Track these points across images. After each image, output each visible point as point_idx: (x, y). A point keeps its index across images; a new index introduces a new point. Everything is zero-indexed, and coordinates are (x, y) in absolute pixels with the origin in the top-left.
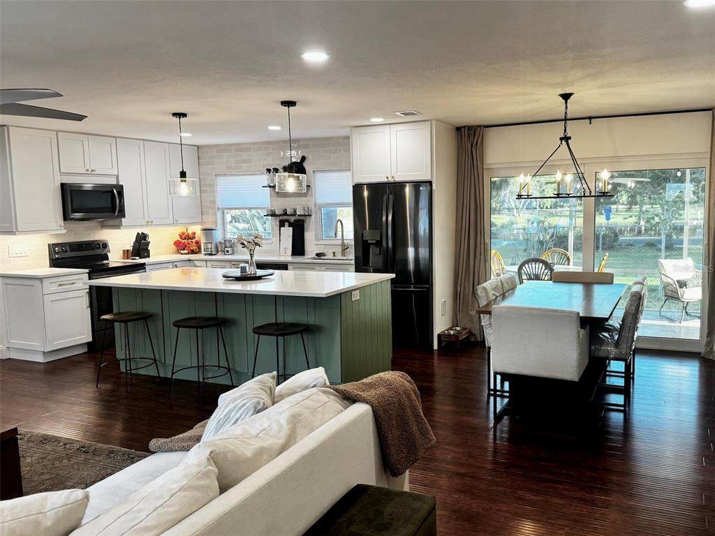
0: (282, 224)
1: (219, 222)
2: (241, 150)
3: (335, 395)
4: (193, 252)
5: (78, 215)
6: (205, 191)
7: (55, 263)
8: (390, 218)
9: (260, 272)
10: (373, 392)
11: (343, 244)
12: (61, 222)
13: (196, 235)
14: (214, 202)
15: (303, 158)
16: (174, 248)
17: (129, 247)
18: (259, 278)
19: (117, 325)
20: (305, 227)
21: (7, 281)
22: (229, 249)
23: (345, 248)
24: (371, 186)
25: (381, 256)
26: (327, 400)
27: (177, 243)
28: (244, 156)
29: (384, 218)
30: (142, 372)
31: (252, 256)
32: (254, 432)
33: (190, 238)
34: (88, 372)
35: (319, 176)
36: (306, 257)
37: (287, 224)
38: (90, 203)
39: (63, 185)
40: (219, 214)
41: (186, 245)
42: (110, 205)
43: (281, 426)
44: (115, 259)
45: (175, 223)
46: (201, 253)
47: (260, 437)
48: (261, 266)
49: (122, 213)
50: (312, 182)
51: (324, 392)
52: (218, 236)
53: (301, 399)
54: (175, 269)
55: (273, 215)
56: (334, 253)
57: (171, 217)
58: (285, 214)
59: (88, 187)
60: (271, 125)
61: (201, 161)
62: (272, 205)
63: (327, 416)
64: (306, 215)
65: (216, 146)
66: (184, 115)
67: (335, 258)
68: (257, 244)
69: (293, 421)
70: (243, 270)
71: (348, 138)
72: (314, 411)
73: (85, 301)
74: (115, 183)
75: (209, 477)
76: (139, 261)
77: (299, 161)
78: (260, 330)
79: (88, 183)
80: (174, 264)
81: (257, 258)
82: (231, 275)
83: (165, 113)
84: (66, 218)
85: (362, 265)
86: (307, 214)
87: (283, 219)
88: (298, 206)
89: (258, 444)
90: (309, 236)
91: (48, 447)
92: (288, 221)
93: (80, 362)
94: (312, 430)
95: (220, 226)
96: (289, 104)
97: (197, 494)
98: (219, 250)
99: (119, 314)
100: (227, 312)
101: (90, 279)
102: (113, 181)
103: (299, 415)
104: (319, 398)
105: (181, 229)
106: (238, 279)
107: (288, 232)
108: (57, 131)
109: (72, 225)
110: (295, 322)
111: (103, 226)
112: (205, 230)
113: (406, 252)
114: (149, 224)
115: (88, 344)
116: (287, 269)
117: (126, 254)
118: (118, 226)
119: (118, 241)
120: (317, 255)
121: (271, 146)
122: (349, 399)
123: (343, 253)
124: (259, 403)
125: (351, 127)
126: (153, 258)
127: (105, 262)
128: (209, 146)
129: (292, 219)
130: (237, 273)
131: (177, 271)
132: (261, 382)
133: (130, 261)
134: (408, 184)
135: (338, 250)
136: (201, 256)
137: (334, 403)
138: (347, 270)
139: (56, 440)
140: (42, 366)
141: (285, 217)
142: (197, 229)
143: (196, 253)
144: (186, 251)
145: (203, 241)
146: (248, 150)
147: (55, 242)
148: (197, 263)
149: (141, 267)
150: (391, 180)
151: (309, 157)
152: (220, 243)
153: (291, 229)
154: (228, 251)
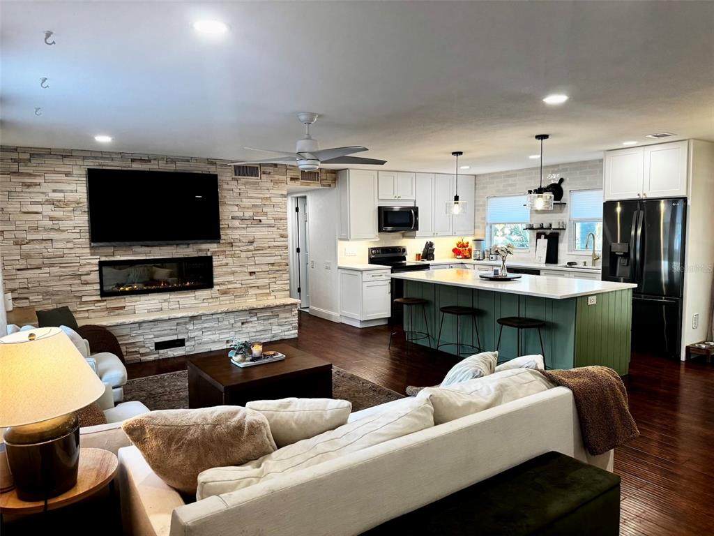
0: (539, 236)
1: (488, 234)
2: (509, 176)
3: (542, 377)
4: (466, 257)
5: (389, 228)
6: (479, 210)
7: (372, 261)
8: (639, 232)
9: (510, 275)
10: (577, 380)
11: (594, 255)
12: (377, 233)
13: (469, 245)
14: (484, 218)
15: (562, 180)
16: (452, 254)
17: (421, 252)
18: (509, 280)
19: (405, 306)
20: (559, 239)
21: (343, 271)
22: (493, 256)
23: (595, 259)
24: (624, 203)
25: (629, 267)
26: (534, 379)
27: (455, 251)
28: (511, 181)
29: (633, 233)
30: (420, 343)
31: (504, 261)
32: (469, 391)
33: (464, 247)
34: (386, 339)
35: (576, 195)
36: (559, 265)
37: (543, 236)
38: (397, 220)
39: (379, 208)
40: (488, 228)
41: (461, 251)
42: (408, 221)
43: (489, 391)
44: (410, 260)
45: (454, 235)
46: (471, 257)
47: (472, 396)
48: (511, 270)
49: (416, 228)
50: (569, 200)
51: (532, 373)
52: (486, 246)
53: (511, 374)
54: (451, 269)
55: (531, 228)
56: (585, 263)
57: (451, 230)
58: (542, 228)
59: (397, 209)
60: (531, 155)
61: (477, 186)
62: (531, 221)
63: (530, 391)
64: (561, 229)
65: (489, 174)
66: (461, 153)
67: (585, 267)
68: (508, 252)
69: (499, 389)
70: (496, 272)
71: (601, 161)
72: (520, 385)
73: (388, 288)
74: (413, 205)
75: (426, 412)
76: (426, 262)
77: (557, 182)
78: (503, 322)
79: (397, 206)
80: (450, 265)
81: (507, 263)
82: (486, 276)
83: (446, 153)
84: (380, 230)
85: (609, 274)
86: (561, 227)
87: (540, 232)
88: (554, 220)
89: (468, 399)
90: (563, 247)
91: (353, 383)
92: (544, 234)
93: (382, 330)
94: (516, 398)
95: (487, 238)
96: (543, 137)
97: (416, 421)
98: (486, 256)
99: (407, 298)
100: (482, 305)
101: (392, 272)
102: (412, 205)
103: (507, 386)
104: (526, 376)
105: (458, 239)
106: (491, 279)
107: (543, 243)
108: (379, 171)
109: (384, 235)
110: (536, 318)
111: (404, 236)
112: (476, 240)
113: (659, 265)
114: (435, 235)
115: (388, 319)
116: (539, 274)
117: (418, 257)
118: (413, 237)
119: (413, 247)
120: (568, 263)
121: (534, 171)
122: (554, 382)
123: (594, 264)
124: (476, 371)
125: (604, 151)
126: (436, 261)
127: (404, 262)
128: (484, 175)
129: (548, 232)
130: (492, 275)
131: (453, 271)
132: (484, 357)
133: (420, 262)
134: (662, 201)
135: (589, 260)
136: (472, 261)
137: (539, 382)
138: (594, 278)
139: (359, 379)
140: (359, 331)
141: (541, 231)
142: (469, 240)
143: (468, 258)
144: (461, 257)
145: (474, 249)
146: (515, 176)
147: (373, 247)
148: (467, 266)
149: (426, 267)
150: (642, 197)
151: (567, 180)
152: (487, 251)
153: (547, 240)
154: (492, 258)
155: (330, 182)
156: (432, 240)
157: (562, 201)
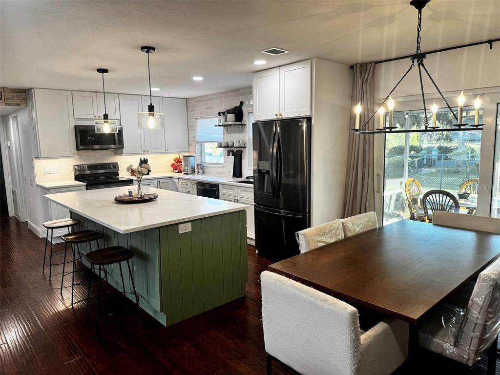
1: (198, 151)
2: (208, 100)
4: (181, 171)
6: (191, 130)
7: (77, 178)
12: (75, 151)
14: (194, 137)
15: (242, 103)
16: (171, 168)
20: (243, 156)
22: (200, 170)
24: (263, 123)
27: (173, 165)
36: (242, 177)
37: (231, 154)
39: (76, 127)
40: (198, 146)
41: (177, 166)
44: (124, 175)
45: (170, 152)
49: (121, 146)
50: (247, 121)
52: (193, 162)
57: (164, 148)
58: (228, 146)
61: (188, 109)
62: (224, 140)
64: (242, 147)
65: (195, 98)
77: (238, 105)
80: (159, 180)
88: (234, 140)
92: (232, 151)
105: (176, 156)
107: (232, 158)
108: (72, 91)
114: (145, 152)
118: (121, 154)
119: (125, 163)
120: (247, 178)
129: (235, 150)
142: (181, 156)
144: (177, 171)
146: (212, 99)
147: (78, 164)
150: (279, 117)
153: (233, 157)
154: (199, 172)
155: (18, 102)
156: (146, 157)
157: (243, 122)
